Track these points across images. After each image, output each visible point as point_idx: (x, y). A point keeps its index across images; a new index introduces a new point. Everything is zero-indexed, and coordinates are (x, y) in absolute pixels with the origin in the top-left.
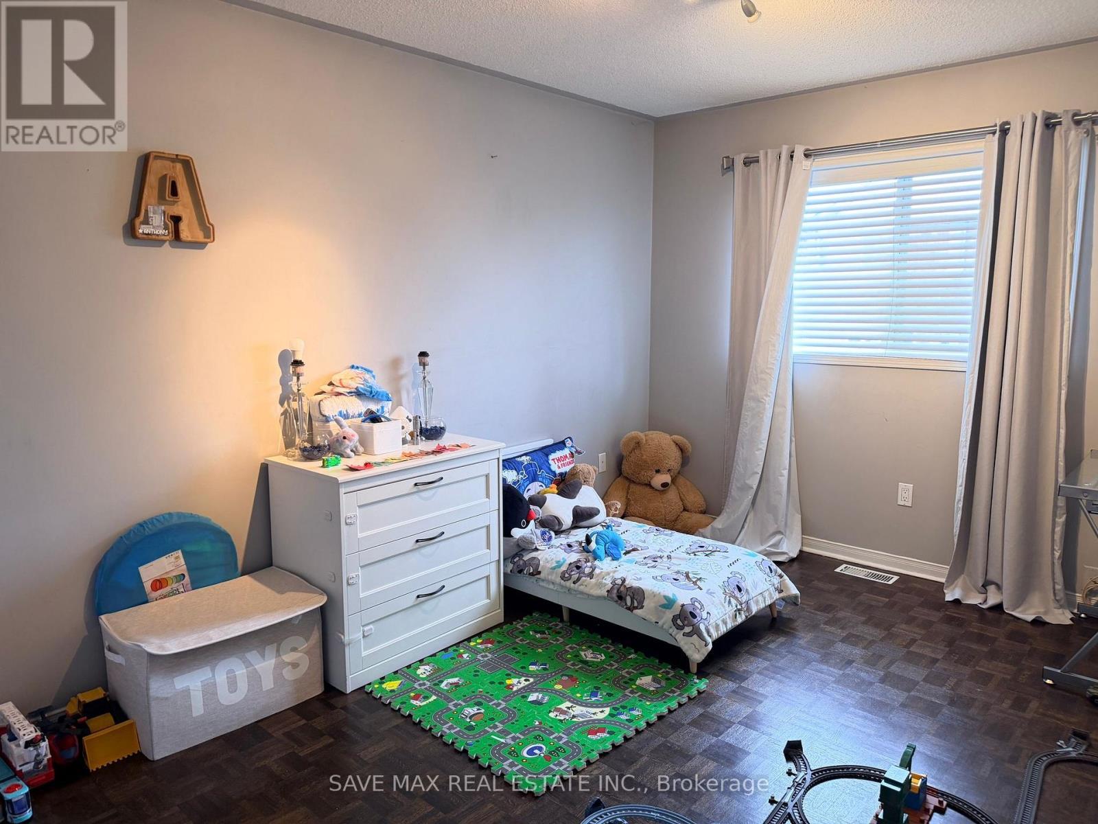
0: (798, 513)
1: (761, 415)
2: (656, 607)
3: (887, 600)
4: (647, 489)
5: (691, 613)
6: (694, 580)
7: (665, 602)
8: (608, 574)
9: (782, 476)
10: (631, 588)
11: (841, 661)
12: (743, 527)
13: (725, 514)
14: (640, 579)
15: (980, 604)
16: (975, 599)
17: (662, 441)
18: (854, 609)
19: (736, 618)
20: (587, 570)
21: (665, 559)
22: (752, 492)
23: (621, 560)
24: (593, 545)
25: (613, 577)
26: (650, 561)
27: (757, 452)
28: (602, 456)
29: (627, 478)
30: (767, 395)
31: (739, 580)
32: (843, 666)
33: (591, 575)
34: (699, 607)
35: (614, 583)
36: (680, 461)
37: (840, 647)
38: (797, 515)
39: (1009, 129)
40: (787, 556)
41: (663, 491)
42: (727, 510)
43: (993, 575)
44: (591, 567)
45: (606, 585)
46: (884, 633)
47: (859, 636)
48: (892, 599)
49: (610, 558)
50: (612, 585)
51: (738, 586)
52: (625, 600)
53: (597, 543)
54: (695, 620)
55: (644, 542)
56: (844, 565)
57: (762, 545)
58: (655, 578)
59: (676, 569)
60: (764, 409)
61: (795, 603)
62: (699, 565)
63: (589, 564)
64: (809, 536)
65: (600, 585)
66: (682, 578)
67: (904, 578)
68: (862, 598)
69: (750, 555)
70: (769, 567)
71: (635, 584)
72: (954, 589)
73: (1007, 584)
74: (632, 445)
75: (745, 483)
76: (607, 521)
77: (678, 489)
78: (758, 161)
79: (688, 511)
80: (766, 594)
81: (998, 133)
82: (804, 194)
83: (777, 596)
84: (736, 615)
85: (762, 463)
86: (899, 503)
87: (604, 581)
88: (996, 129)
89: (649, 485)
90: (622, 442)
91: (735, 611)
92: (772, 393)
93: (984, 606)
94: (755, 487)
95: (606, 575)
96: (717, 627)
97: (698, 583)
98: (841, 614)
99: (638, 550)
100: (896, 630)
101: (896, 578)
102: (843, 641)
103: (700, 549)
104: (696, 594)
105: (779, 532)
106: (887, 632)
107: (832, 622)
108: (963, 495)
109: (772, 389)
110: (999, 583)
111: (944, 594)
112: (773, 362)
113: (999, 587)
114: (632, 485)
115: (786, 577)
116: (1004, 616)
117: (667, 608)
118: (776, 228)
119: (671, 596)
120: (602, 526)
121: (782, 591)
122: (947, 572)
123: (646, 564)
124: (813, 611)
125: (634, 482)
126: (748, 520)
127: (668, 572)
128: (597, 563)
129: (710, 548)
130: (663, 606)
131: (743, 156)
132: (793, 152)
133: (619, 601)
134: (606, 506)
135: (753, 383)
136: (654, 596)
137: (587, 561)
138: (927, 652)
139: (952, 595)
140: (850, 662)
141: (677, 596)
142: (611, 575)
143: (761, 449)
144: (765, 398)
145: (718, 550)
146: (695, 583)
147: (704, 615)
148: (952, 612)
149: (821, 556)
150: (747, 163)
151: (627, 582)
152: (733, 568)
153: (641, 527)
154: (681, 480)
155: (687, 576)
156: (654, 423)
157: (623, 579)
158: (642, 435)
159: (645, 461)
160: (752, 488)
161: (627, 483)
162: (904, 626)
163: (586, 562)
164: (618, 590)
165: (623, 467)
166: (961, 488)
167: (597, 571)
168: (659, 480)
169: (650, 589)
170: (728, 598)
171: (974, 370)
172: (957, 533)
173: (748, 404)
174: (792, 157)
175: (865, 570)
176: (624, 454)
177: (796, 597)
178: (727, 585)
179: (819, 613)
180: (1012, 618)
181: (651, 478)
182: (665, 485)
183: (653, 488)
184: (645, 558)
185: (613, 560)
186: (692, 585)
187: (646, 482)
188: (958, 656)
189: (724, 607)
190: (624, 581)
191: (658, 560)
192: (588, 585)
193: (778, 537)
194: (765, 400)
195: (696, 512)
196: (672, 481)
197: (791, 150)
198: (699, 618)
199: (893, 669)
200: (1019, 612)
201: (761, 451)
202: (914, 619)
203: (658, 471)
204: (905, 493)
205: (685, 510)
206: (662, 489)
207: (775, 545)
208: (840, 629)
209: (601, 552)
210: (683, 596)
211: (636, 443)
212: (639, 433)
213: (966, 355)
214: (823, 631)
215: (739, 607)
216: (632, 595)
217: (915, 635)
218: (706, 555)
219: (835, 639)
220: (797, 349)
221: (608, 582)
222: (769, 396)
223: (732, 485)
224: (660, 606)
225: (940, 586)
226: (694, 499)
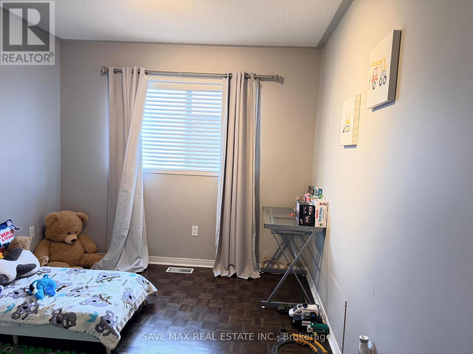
0: (147, 246)
1: (128, 199)
2: (84, 323)
3: (192, 282)
4: (63, 245)
5: (107, 321)
6: (106, 299)
7: (90, 318)
8: (49, 308)
9: (140, 228)
10: (66, 314)
11: (182, 322)
12: (120, 258)
13: (109, 252)
14: (72, 307)
15: (228, 275)
16: (225, 274)
17: (71, 216)
18: (180, 290)
19: (130, 314)
20: (32, 309)
21: (84, 289)
22: (125, 239)
23: (55, 296)
24: (36, 291)
25: (52, 309)
26: (75, 292)
27: (126, 218)
28: (32, 228)
29: (49, 239)
30: (131, 189)
31: (130, 292)
32: (184, 324)
33: (36, 311)
34: (111, 316)
35: (53, 313)
36: (81, 226)
37: (180, 314)
38: (146, 247)
39: (232, 77)
40: (143, 269)
41: (72, 244)
42: (111, 250)
43: (232, 262)
44: (35, 306)
45: (47, 316)
46: (196, 301)
47: (186, 305)
48: (194, 281)
49: (47, 296)
50: (52, 315)
51: (130, 296)
52: (62, 322)
53: (38, 288)
54: (110, 324)
55: (69, 280)
56: (169, 268)
57: (130, 266)
58: (81, 304)
59: (93, 294)
60: (130, 196)
61: (155, 295)
62: (106, 288)
63: (33, 304)
64: (151, 256)
65: (43, 317)
66: (98, 299)
67: (196, 269)
68: (181, 283)
69: (132, 276)
70: (143, 280)
71: (69, 311)
72: (217, 270)
73: (237, 265)
74: (52, 220)
75: (120, 234)
76: (41, 270)
77: (80, 241)
78: (121, 72)
79: (87, 253)
80: (143, 296)
81: (228, 77)
82: (145, 92)
83: (147, 294)
84: (130, 313)
85: (129, 224)
86: (192, 235)
87: (46, 314)
88: (227, 76)
89: (64, 242)
90: (45, 219)
91: (130, 311)
92: (133, 188)
93: (230, 276)
94: (126, 236)
95: (47, 309)
96: (122, 323)
97: (108, 300)
98: (175, 295)
99: (66, 286)
100: (200, 297)
101: (193, 270)
102: (180, 310)
103: (104, 278)
104: (109, 308)
105: (139, 257)
106: (197, 299)
107: (172, 300)
108: (219, 229)
109: (134, 186)
110: (234, 264)
111: (213, 273)
112: (134, 172)
113: (234, 266)
114: (53, 244)
115: (150, 283)
116: (237, 279)
117: (92, 322)
118: (132, 106)
119: (94, 314)
120: (38, 274)
121: (149, 291)
122: (214, 263)
123: (73, 295)
124: (162, 297)
125: (53, 241)
126: (122, 254)
127: (89, 297)
128: (39, 302)
129: (110, 276)
130: (89, 321)
131: (113, 68)
132: (139, 70)
133: (58, 324)
134: (39, 260)
135: (124, 183)
136: (83, 316)
137: (31, 301)
138: (216, 305)
139: (217, 274)
140: (186, 321)
141: (98, 313)
142: (51, 308)
143: (129, 216)
144: (130, 190)
145: (115, 276)
146: (106, 301)
147: (115, 319)
148: (220, 282)
149: (158, 265)
150: (115, 72)
151: (63, 311)
152: (125, 286)
153: (64, 270)
154: (82, 237)
155: (101, 298)
156: (64, 206)
157: (60, 309)
158: (58, 214)
159: (61, 229)
160: (125, 237)
161: (49, 242)
162: (203, 294)
163: (30, 303)
164: (57, 318)
165: (46, 233)
166: (218, 226)
167: (40, 308)
168: (69, 239)
169: (79, 312)
170: (126, 305)
171: (222, 176)
172: (218, 246)
173: (121, 194)
174: (139, 73)
175: (179, 268)
176: (47, 226)
177: (156, 292)
178: (124, 297)
179: (165, 297)
180: (240, 279)
181: (65, 238)
182: (73, 241)
183: (66, 243)
184: (71, 291)
185: (50, 297)
186: (105, 302)
187: (62, 240)
188: (228, 304)
189: (124, 310)
190: (60, 310)
191: (81, 290)
192: (34, 319)
193: (138, 260)
194: (130, 191)
195: (92, 253)
196: (78, 238)
197: (139, 69)
198: (112, 323)
199: (205, 319)
200: (242, 276)
201: (129, 217)
202: (206, 289)
203: (69, 234)
204: (195, 230)
205: (85, 252)
206: (72, 243)
207: (137, 265)
208: (177, 303)
209: (42, 294)
210: (101, 311)
211: (54, 219)
212: (56, 212)
213: (218, 169)
214: (169, 306)
215: (131, 308)
216: (67, 318)
217: (209, 298)
218: (109, 281)
219: (176, 310)
220: (145, 166)
221: (49, 313)
222: (133, 190)
223: (113, 237)
224: (86, 321)
225: (211, 269)
226: (91, 246)
